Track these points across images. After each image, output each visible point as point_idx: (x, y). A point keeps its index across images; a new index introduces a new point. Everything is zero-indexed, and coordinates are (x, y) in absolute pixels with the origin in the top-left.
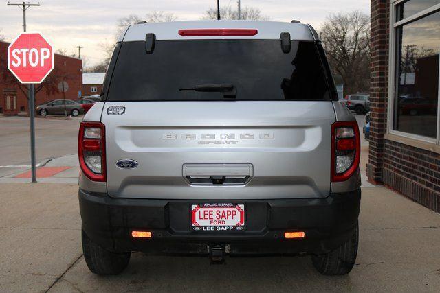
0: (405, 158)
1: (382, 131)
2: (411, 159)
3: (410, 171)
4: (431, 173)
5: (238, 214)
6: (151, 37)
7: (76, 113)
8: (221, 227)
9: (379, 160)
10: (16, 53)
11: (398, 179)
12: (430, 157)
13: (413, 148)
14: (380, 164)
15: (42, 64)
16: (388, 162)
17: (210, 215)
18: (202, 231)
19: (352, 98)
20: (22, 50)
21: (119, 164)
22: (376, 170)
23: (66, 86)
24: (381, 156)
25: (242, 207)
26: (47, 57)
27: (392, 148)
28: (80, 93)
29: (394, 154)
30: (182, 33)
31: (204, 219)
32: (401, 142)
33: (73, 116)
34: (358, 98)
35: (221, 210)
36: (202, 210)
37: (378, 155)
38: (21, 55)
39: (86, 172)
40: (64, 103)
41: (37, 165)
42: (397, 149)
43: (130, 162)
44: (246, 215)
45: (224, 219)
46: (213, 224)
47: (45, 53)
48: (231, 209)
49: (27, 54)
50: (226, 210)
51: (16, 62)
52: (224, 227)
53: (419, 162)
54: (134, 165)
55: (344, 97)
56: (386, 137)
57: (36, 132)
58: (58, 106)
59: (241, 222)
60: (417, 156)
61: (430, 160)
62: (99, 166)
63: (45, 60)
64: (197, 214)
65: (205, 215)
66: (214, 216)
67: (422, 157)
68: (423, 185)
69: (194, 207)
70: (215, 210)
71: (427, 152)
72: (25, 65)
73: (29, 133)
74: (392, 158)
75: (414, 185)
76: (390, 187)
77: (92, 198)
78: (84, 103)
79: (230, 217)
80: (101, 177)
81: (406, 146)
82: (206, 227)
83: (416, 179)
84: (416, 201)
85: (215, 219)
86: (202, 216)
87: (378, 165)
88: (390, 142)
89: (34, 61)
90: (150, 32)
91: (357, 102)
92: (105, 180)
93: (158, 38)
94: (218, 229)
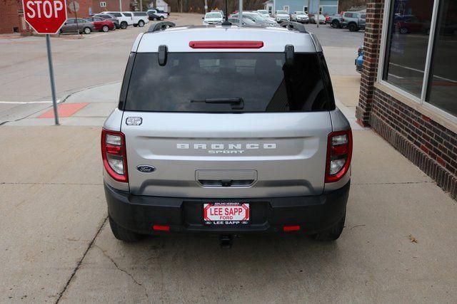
0: (392, 109)
1: (373, 79)
2: (396, 111)
3: (395, 122)
4: (413, 129)
5: (244, 211)
6: (164, 49)
7: (87, 31)
8: (229, 221)
9: (368, 105)
10: (30, 5)
11: (384, 126)
12: (414, 114)
13: (399, 102)
14: (368, 109)
15: (56, 16)
16: (376, 108)
17: (220, 212)
18: (213, 225)
19: (346, 16)
20: (35, 2)
21: (139, 169)
22: (365, 114)
23: (77, 6)
24: (370, 101)
25: (247, 205)
26: (60, 9)
27: (381, 97)
28: (90, 10)
29: (381, 102)
30: (193, 45)
31: (215, 214)
32: (389, 94)
33: (86, 33)
34: (351, 16)
35: (229, 208)
36: (213, 208)
37: (367, 101)
38: (35, 7)
39: (110, 172)
40: (76, 22)
41: (58, 101)
42: (385, 99)
43: (149, 168)
44: (251, 213)
45: (231, 215)
46: (222, 219)
47: (58, 5)
48: (238, 207)
49: (41, 5)
50: (233, 208)
51: (31, 14)
52: (232, 221)
53: (403, 116)
54: (152, 170)
55: (339, 13)
56: (375, 85)
57: (53, 57)
58: (71, 25)
59: (246, 217)
60: (402, 110)
61: (414, 117)
62: (121, 166)
63: (58, 11)
64: (208, 211)
65: (215, 212)
66: (223, 212)
67: (406, 112)
68: (405, 138)
69: (205, 205)
70: (224, 208)
71: (411, 109)
72: (40, 16)
73: (47, 59)
74: (379, 105)
75: (397, 136)
76: (376, 131)
77: (118, 196)
78: (96, 21)
79: (237, 213)
80: (124, 178)
81: (393, 99)
82: (216, 222)
83: (399, 130)
84: (398, 150)
85: (224, 215)
86: (213, 213)
87: (366, 110)
88: (380, 91)
89: (48, 13)
90: (163, 44)
91: (350, 19)
92: (127, 181)
93: (170, 50)
94: (227, 223)
